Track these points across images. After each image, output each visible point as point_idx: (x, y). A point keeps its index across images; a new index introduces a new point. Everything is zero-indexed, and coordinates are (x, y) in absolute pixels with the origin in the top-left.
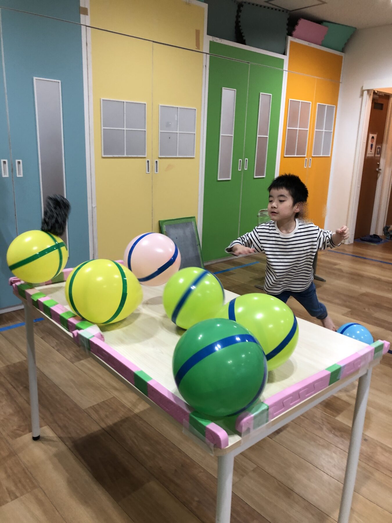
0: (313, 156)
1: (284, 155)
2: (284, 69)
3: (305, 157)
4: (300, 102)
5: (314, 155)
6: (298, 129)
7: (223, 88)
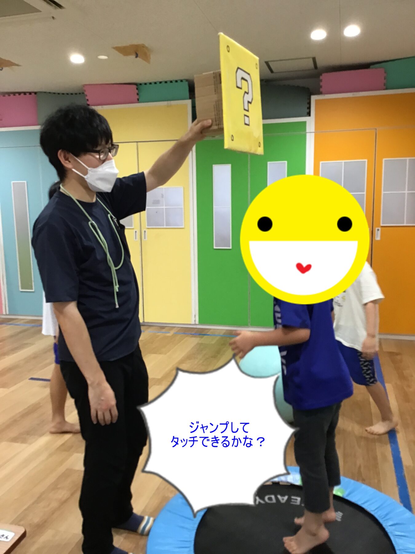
0: (382, 225)
2: (306, 132)
4: (342, 162)
5: (383, 223)
7: (213, 165)
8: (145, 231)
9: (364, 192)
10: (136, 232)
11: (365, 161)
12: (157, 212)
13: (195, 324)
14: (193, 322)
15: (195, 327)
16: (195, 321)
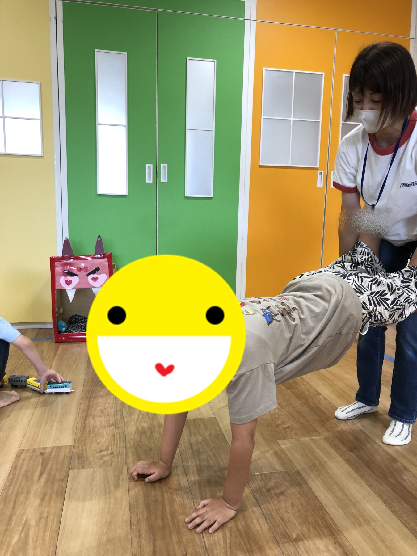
1: (259, 164)
2: (245, 19)
3: (317, 169)
4: (293, 72)
6: (292, 119)
7: (96, 50)
9: (319, 119)
11: (322, 74)
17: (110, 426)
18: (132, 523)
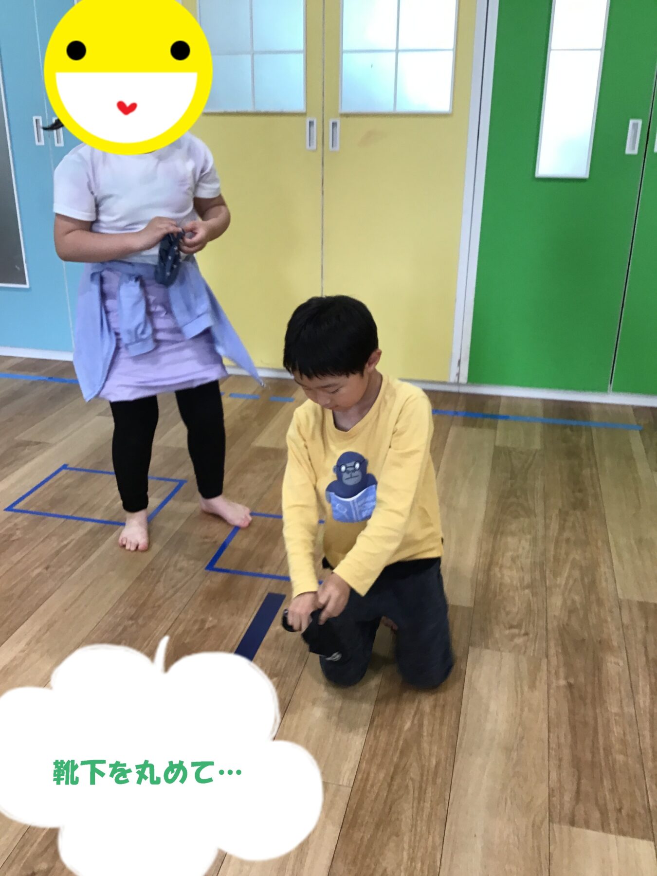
8: (334, 124)
10: (311, 123)
12: (372, 66)
13: (458, 384)
14: (453, 378)
15: (454, 389)
16: (458, 375)
17: (524, 588)
18: (551, 746)
